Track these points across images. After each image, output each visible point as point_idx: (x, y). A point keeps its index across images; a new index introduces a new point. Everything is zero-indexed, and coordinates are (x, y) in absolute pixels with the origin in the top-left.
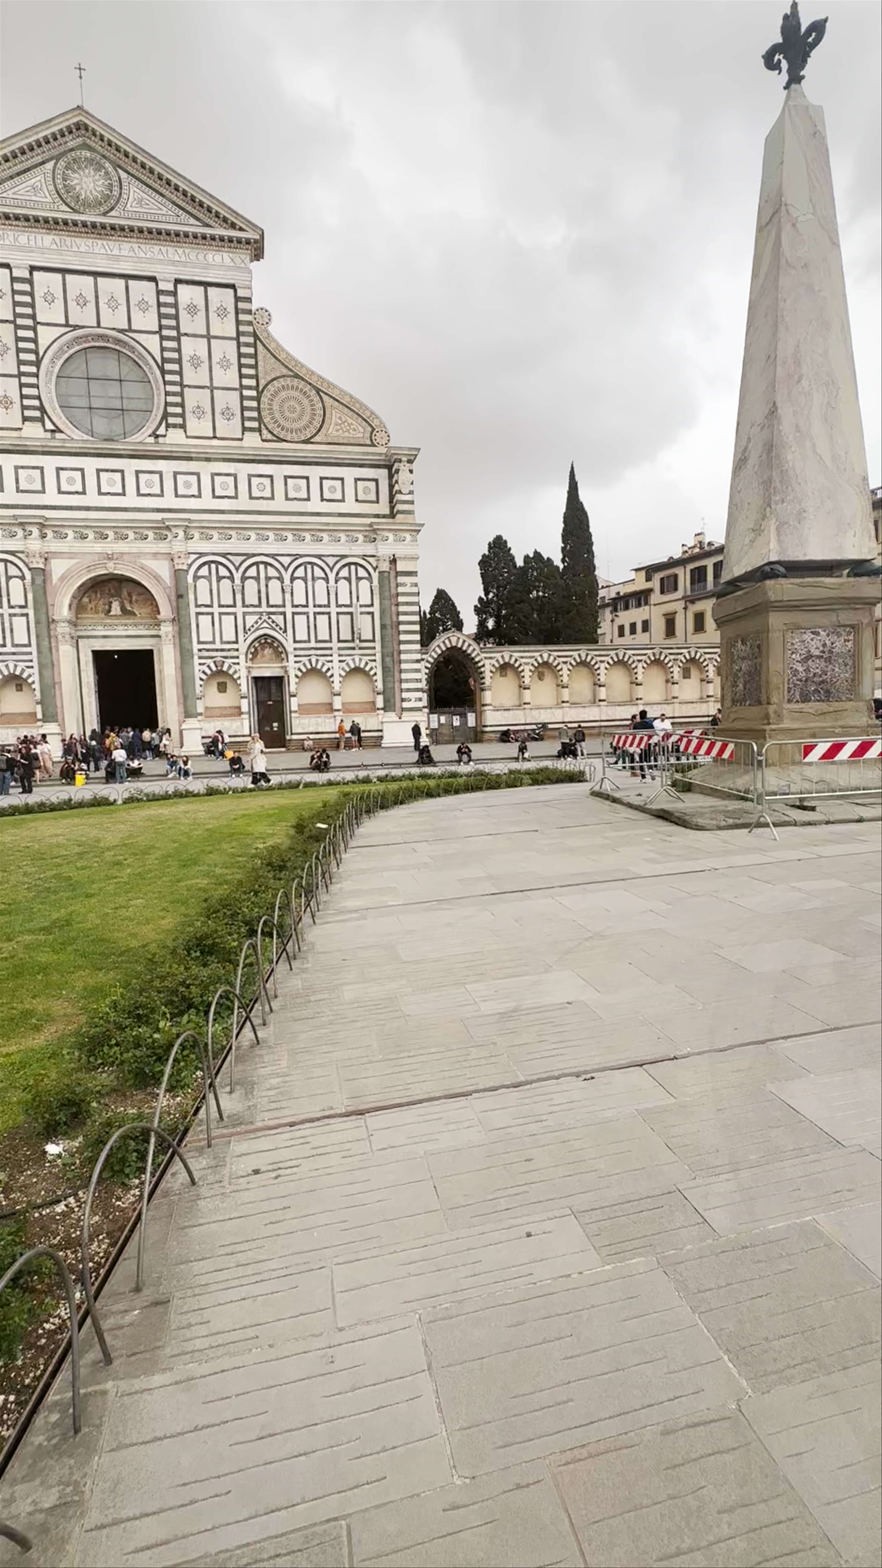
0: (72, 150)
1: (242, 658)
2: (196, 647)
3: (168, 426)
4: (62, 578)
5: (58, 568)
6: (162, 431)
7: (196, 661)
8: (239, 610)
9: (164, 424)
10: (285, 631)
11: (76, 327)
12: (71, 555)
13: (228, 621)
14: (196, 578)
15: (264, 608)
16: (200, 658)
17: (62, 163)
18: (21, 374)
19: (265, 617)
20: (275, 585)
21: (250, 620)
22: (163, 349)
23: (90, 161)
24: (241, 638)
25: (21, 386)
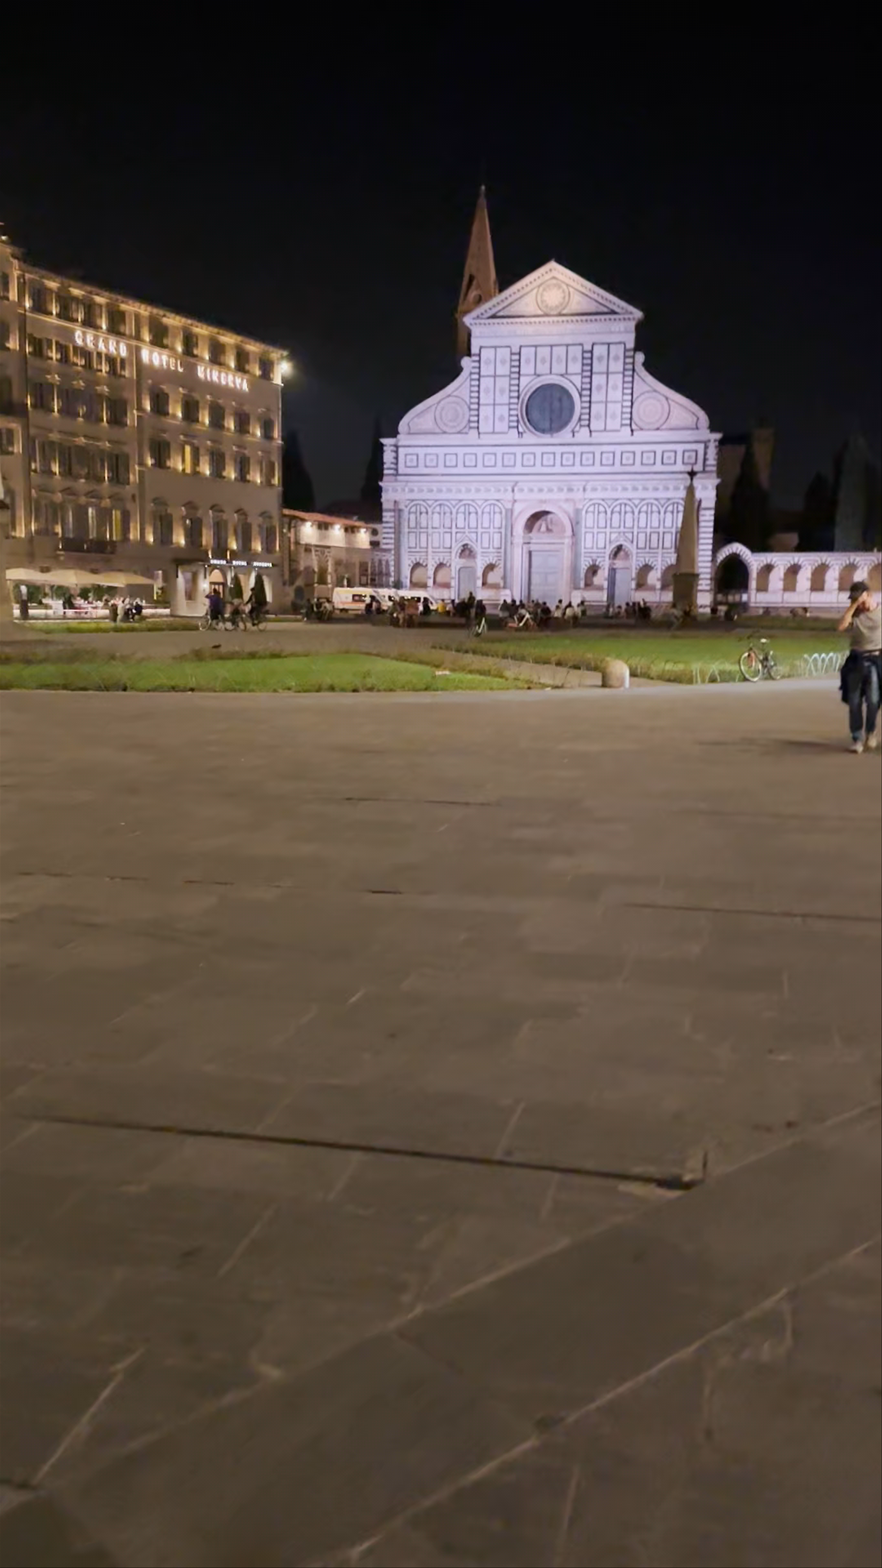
0: (547, 281)
1: (607, 558)
2: (583, 550)
3: (581, 426)
4: (520, 513)
5: (518, 508)
6: (577, 428)
7: (582, 559)
8: (608, 530)
9: (579, 425)
10: (632, 542)
11: (539, 376)
12: (525, 500)
13: (602, 536)
14: (587, 512)
15: (622, 529)
16: (585, 557)
17: (541, 289)
18: (510, 404)
19: (622, 534)
20: (629, 516)
21: (614, 536)
22: (582, 383)
23: (555, 285)
24: (607, 547)
25: (510, 409)
